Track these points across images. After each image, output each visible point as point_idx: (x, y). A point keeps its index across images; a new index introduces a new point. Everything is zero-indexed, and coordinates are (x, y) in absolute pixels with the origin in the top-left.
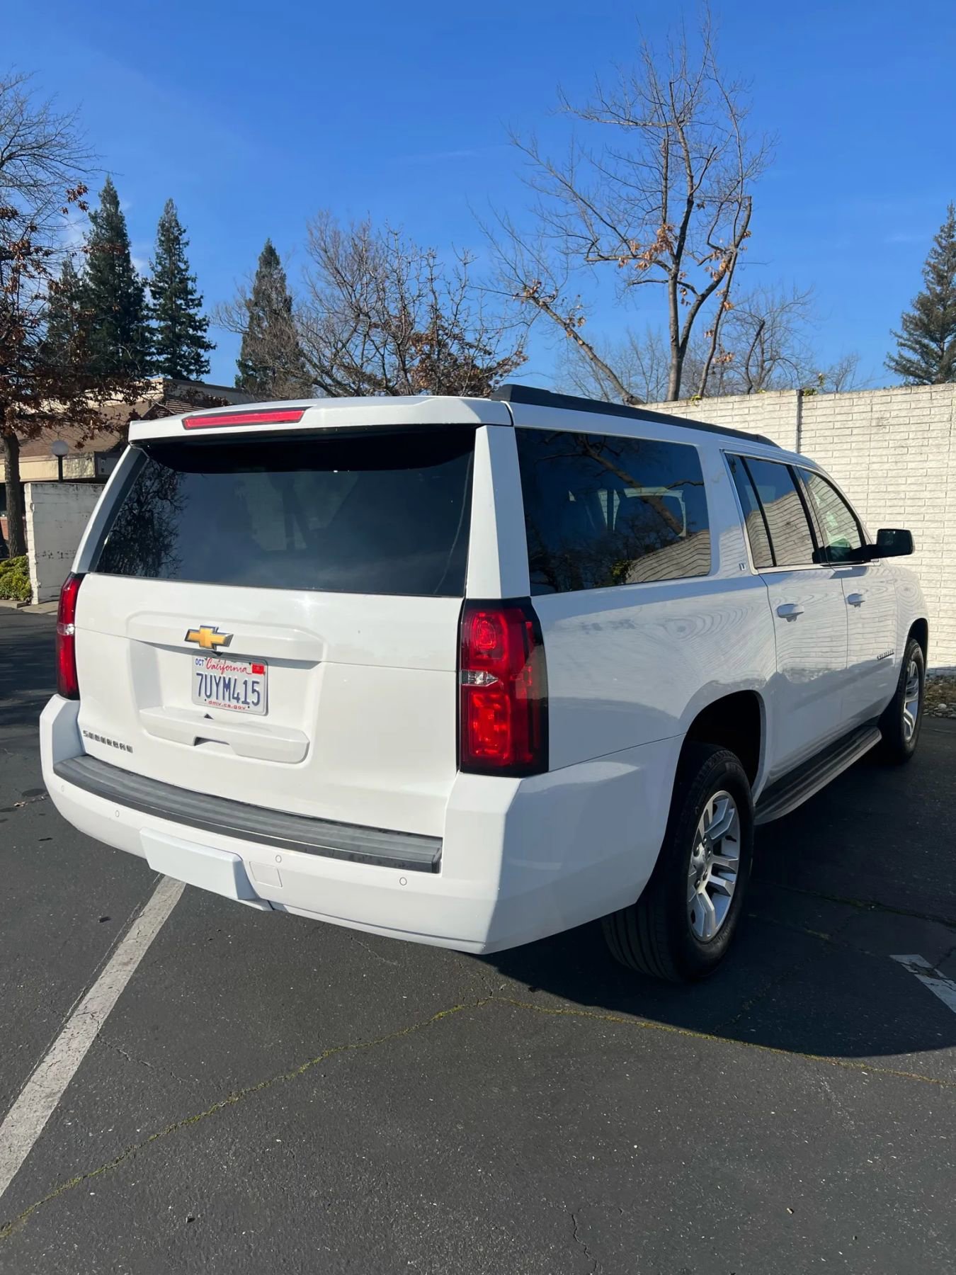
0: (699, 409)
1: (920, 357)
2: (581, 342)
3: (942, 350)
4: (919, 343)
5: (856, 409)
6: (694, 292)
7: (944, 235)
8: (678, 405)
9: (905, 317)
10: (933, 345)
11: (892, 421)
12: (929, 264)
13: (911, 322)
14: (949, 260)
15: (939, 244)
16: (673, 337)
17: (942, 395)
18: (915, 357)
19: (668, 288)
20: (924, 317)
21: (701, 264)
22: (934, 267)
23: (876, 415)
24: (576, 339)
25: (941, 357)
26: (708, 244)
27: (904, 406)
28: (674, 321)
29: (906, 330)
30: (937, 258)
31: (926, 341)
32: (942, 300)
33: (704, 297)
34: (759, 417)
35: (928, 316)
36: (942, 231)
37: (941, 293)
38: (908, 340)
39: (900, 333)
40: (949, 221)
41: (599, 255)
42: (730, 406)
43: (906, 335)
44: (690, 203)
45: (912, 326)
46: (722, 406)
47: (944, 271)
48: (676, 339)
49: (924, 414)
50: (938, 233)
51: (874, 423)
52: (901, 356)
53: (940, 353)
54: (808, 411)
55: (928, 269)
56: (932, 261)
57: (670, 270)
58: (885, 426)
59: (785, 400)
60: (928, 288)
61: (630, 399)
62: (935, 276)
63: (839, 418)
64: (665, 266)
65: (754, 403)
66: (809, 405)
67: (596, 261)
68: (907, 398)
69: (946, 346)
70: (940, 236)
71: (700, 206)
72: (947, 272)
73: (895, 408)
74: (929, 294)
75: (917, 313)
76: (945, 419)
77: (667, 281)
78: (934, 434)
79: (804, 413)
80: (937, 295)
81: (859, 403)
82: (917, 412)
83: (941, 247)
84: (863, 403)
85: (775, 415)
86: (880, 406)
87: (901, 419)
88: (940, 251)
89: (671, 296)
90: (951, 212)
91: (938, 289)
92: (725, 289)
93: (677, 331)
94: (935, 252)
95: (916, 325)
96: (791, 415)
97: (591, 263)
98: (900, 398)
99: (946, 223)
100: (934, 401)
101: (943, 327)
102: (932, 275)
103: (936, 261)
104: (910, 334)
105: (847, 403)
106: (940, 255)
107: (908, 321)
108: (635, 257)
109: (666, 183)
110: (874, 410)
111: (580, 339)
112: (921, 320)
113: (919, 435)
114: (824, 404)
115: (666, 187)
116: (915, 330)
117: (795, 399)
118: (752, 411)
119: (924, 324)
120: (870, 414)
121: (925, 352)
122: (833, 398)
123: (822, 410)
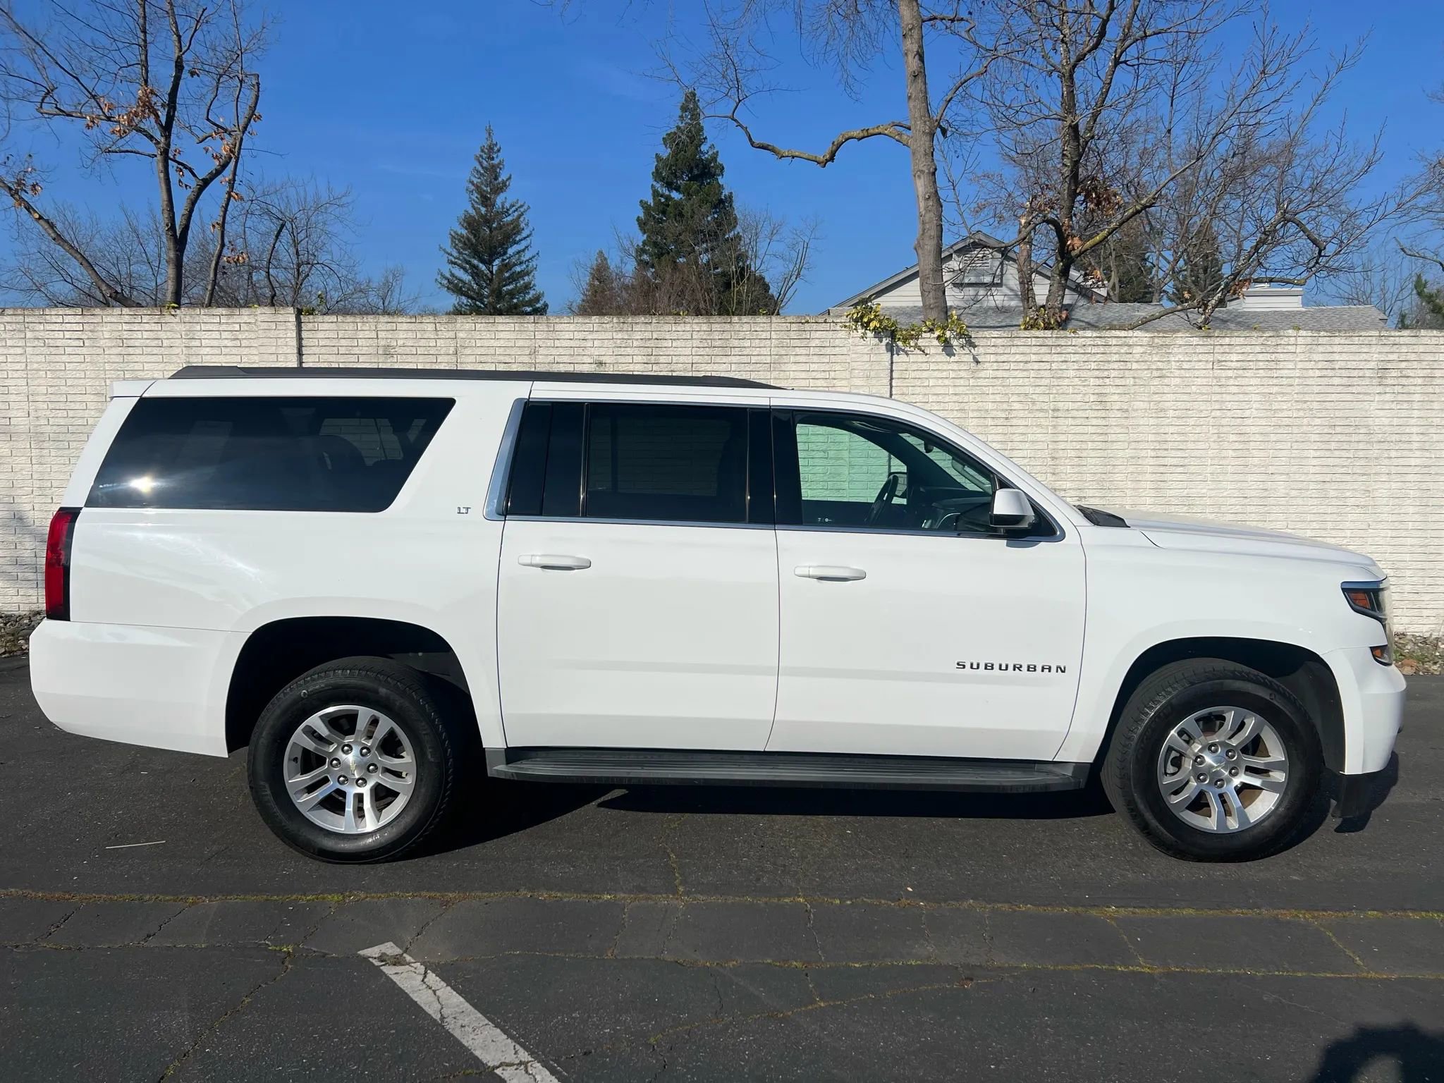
0: (177, 319)
1: (471, 278)
2: (37, 216)
3: (491, 272)
4: (468, 262)
5: (361, 335)
6: (194, 175)
7: (484, 156)
8: (149, 313)
9: (452, 233)
10: (482, 267)
11: (399, 350)
12: (472, 183)
13: (460, 241)
14: (491, 182)
15: (481, 163)
16: (167, 225)
18: (467, 278)
19: (158, 163)
20: (471, 237)
21: (201, 142)
22: (477, 187)
23: (382, 343)
24: (28, 210)
25: (491, 280)
26: (208, 119)
27: (410, 335)
28: (167, 205)
29: (455, 247)
30: (479, 178)
31: (475, 262)
32: (487, 221)
33: (206, 183)
34: (253, 335)
35: (475, 236)
36: (482, 151)
37: (486, 214)
38: (458, 259)
39: (449, 250)
40: (489, 142)
41: (57, 108)
42: (217, 320)
43: (455, 254)
44: (179, 66)
45: (460, 245)
46: (206, 319)
47: (487, 192)
48: (172, 228)
49: (431, 345)
50: (479, 153)
51: (381, 351)
52: (452, 275)
53: (489, 275)
54: (308, 333)
55: (473, 187)
56: (476, 181)
57: (158, 143)
58: (392, 355)
59: (281, 318)
60: (473, 206)
61: (114, 295)
62: (479, 197)
63: (343, 342)
64: (151, 138)
65: (246, 319)
66: (310, 326)
67: (55, 115)
68: (412, 326)
69: (495, 269)
70: (481, 156)
71: (192, 74)
72: (490, 194)
73: (401, 337)
74: (475, 214)
75: (464, 232)
76: (451, 352)
77: (156, 156)
79: (304, 335)
80: (481, 216)
81: (364, 328)
82: (422, 343)
83: (483, 168)
84: (368, 328)
85: (272, 334)
86: (385, 333)
87: (408, 349)
88: (482, 172)
89: (162, 175)
90: (490, 133)
91: (483, 210)
92: (231, 177)
93: (172, 219)
94: (478, 171)
95: (465, 244)
96: (289, 335)
97: (46, 116)
98: (405, 326)
99: (486, 144)
100: (440, 333)
101: (490, 249)
102: (476, 195)
103: (479, 180)
104: (460, 253)
105: (351, 326)
106: (482, 174)
107: (455, 238)
108: (109, 119)
109: (145, 36)
110: (379, 336)
111: (35, 211)
112: (468, 239)
114: (326, 326)
115: (145, 41)
116: (464, 249)
117: (293, 318)
118: (244, 327)
119: (472, 244)
120: (376, 341)
121: (476, 273)
122: (335, 320)
123: (324, 333)
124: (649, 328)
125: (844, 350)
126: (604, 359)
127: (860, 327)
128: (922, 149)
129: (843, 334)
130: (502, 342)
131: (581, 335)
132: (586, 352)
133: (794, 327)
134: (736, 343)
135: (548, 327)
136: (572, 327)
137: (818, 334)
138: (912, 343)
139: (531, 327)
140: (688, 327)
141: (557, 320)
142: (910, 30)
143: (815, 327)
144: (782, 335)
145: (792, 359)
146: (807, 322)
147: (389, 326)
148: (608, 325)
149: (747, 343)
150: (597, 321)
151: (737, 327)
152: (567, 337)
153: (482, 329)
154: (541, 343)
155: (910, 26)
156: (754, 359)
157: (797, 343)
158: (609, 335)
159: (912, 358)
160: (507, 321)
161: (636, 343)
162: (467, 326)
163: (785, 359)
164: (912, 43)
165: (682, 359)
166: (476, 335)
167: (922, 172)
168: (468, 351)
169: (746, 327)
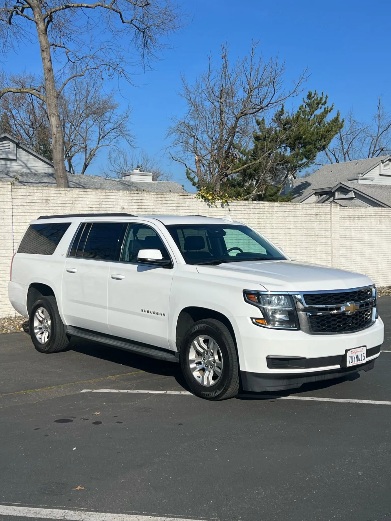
5: (36, 194)
11: (52, 201)
17: (69, 192)
23: (45, 198)
27: (55, 195)
49: (63, 199)
51: (44, 201)
54: (15, 193)
58: (49, 203)
59: (5, 186)
63: (29, 197)
66: (15, 190)
68: (56, 192)
73: (52, 196)
76: (71, 203)
78: (68, 208)
81: (37, 192)
82: (60, 198)
84: (39, 192)
86: (46, 194)
87: (55, 201)
96: (9, 194)
98: (54, 192)
100: (67, 195)
105: (31, 191)
113: (63, 208)
117: (10, 187)
120: (42, 197)
122: (26, 188)
123: (21, 193)
124: (139, 195)
125: (196, 206)
126: (124, 207)
127: (200, 198)
128: (54, 104)
129: (195, 200)
130: (90, 199)
131: (117, 197)
132: (119, 204)
133: (181, 197)
134: (165, 202)
135: (106, 194)
136: (113, 194)
137: (188, 200)
138: (213, 203)
139: (100, 194)
140: (150, 196)
141: (109, 191)
142: (46, 49)
143: (187, 197)
144: (178, 199)
145: (181, 208)
146: (185, 195)
147: (47, 191)
148: (126, 194)
149: (169, 202)
150: (122, 192)
151: (165, 196)
152: (112, 198)
153: (82, 194)
154: (103, 200)
155: (46, 47)
156: (170, 208)
157: (182, 202)
158: (125, 198)
159: (213, 209)
160: (91, 191)
161: (135, 201)
162: (77, 193)
163: (179, 208)
164: (47, 55)
165: (149, 207)
166: (80, 196)
167: (55, 114)
168: (77, 202)
169: (168, 196)
